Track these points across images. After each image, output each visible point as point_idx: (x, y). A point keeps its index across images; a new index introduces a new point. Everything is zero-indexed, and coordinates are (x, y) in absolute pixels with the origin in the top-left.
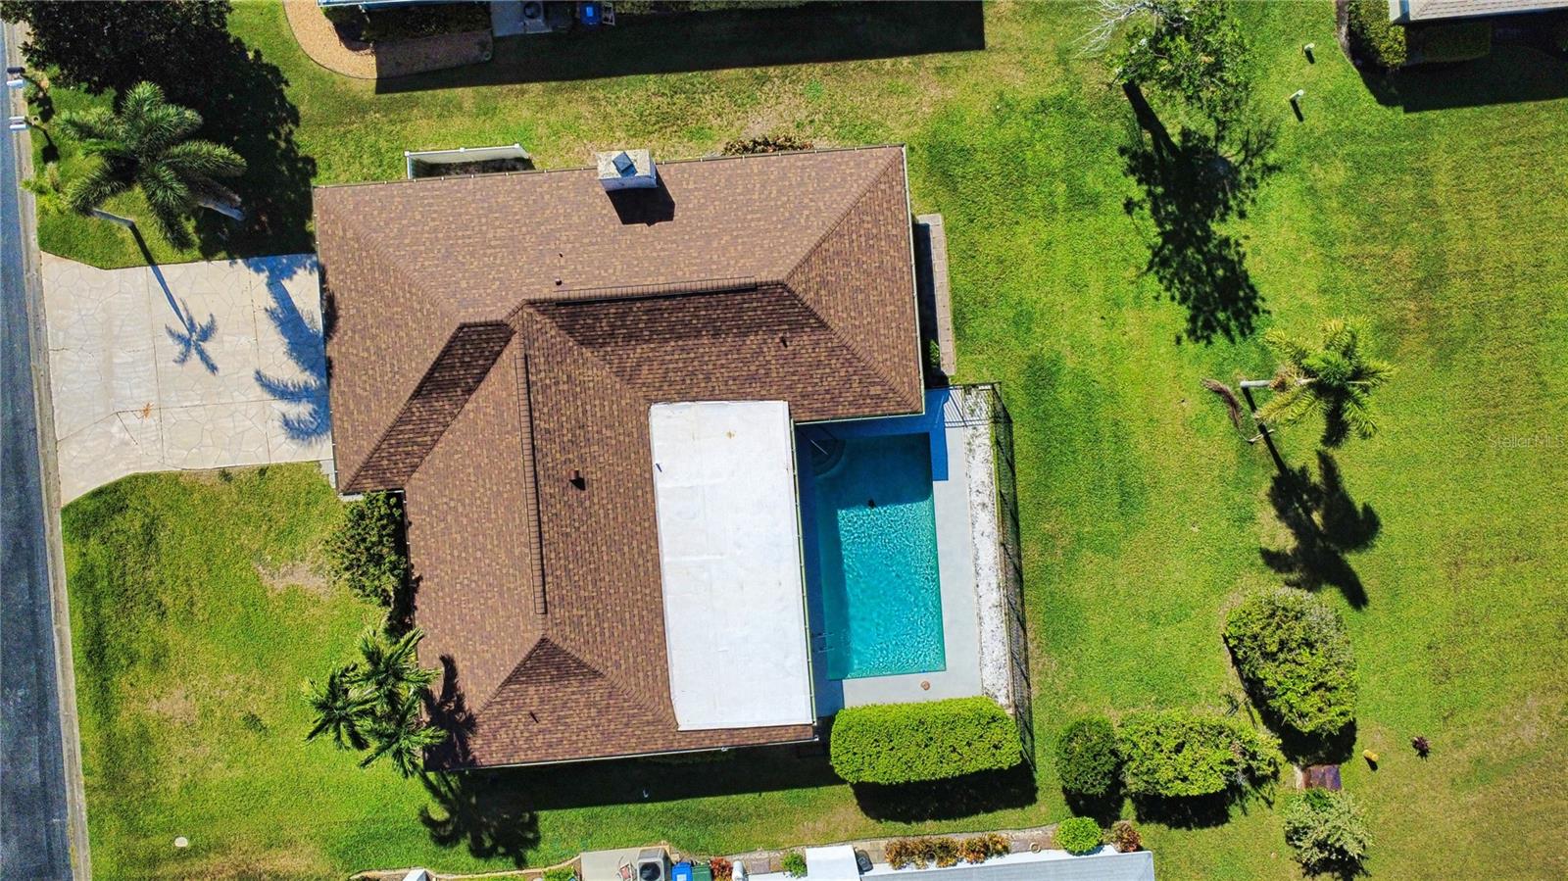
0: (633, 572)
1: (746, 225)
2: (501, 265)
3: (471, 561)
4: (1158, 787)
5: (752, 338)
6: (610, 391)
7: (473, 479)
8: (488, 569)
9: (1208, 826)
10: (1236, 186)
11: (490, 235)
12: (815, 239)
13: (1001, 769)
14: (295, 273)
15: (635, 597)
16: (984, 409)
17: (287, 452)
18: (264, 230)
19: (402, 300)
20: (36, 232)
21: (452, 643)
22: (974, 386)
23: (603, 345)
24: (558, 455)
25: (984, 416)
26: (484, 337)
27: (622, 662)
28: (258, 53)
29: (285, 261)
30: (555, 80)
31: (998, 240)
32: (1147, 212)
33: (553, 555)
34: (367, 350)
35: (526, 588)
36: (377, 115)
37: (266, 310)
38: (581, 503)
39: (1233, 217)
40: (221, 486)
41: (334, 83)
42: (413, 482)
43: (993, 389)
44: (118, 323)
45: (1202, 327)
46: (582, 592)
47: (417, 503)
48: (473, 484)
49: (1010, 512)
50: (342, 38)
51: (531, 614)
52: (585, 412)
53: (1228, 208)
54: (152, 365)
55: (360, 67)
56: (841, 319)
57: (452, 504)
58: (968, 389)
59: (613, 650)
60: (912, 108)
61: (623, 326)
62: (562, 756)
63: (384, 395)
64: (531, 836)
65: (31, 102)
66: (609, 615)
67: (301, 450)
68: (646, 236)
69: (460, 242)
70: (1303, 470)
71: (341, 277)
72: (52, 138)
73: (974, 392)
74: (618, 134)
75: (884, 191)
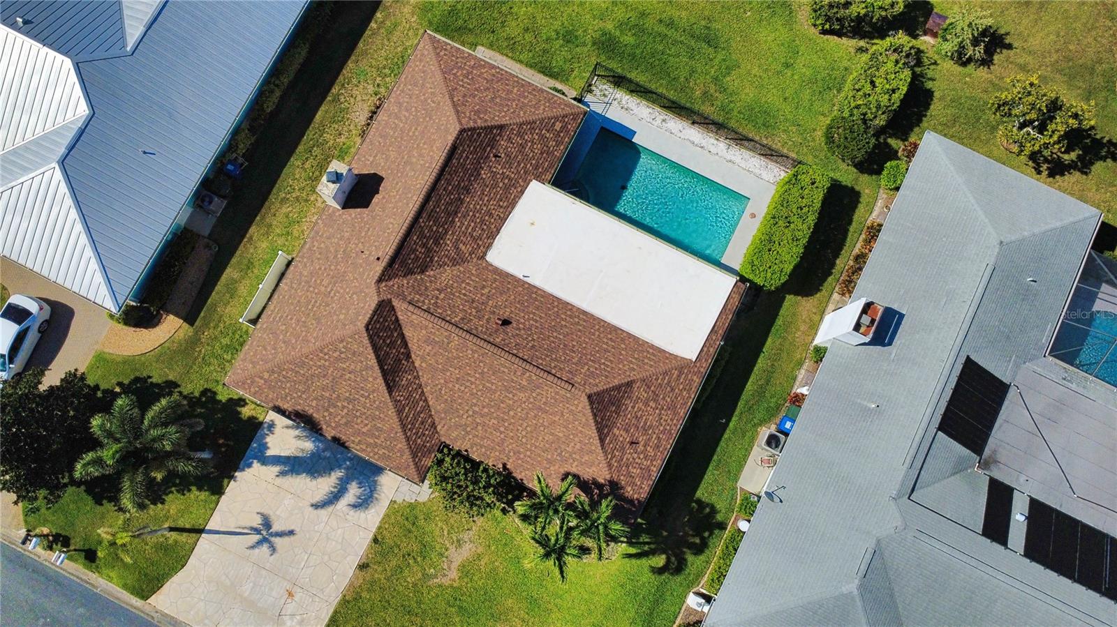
0: (580, 328)
1: (414, 138)
2: (345, 290)
3: (513, 421)
4: (890, 108)
5: (483, 172)
6: (462, 275)
7: (463, 388)
8: (524, 412)
9: (930, 104)
11: (323, 289)
12: (449, 102)
13: (828, 188)
14: (266, 443)
15: (596, 336)
16: (607, 88)
17: (373, 518)
18: (228, 445)
19: (327, 364)
20: (132, 596)
21: (557, 467)
22: (590, 85)
23: (432, 261)
24: (481, 323)
25: (611, 90)
26: (381, 320)
27: (631, 366)
28: (119, 384)
29: (255, 445)
30: (256, 216)
31: (514, 24)
33: (540, 361)
34: (344, 407)
35: (550, 390)
36: (206, 334)
37: (277, 476)
38: (519, 329)
40: (368, 575)
41: (169, 349)
42: (442, 433)
43: (599, 76)
44: (224, 577)
46: (574, 360)
47: (456, 439)
48: (466, 390)
49: (677, 108)
50: (146, 328)
51: (568, 395)
52: (465, 295)
54: (264, 572)
55: (171, 327)
56: (504, 117)
57: (471, 413)
58: (590, 90)
59: (621, 366)
60: (408, 27)
61: (429, 238)
62: (668, 445)
63: (377, 413)
64: (708, 510)
65: (50, 548)
66: (598, 355)
67: (377, 508)
68: (384, 198)
69: (315, 309)
71: (289, 398)
72: (82, 548)
73: (593, 88)
74: (312, 199)
75: (445, 55)
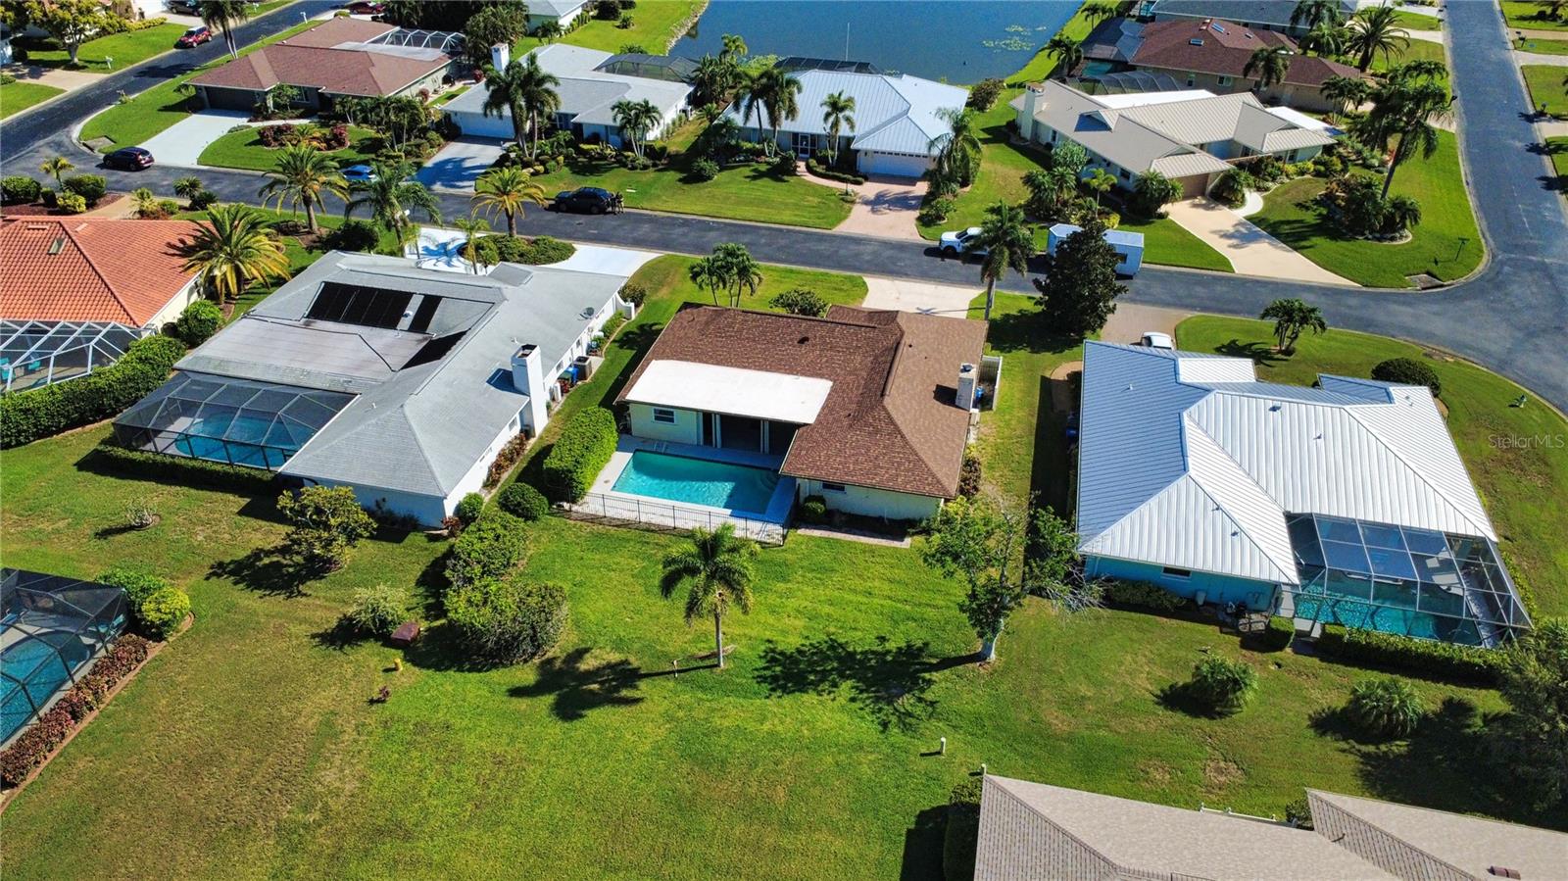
0: (746, 356)
5: (855, 405)
10: (877, 700)
15: (732, 354)
23: (871, 361)
32: (875, 648)
38: (791, 340)
39: (853, 693)
41: (1050, 366)
45: (773, 657)
50: (1071, 373)
52: (839, 351)
53: (862, 692)
55: (1056, 375)
58: (784, 537)
68: (927, 385)
70: (636, 687)
